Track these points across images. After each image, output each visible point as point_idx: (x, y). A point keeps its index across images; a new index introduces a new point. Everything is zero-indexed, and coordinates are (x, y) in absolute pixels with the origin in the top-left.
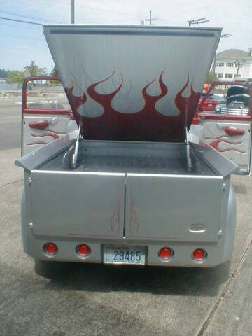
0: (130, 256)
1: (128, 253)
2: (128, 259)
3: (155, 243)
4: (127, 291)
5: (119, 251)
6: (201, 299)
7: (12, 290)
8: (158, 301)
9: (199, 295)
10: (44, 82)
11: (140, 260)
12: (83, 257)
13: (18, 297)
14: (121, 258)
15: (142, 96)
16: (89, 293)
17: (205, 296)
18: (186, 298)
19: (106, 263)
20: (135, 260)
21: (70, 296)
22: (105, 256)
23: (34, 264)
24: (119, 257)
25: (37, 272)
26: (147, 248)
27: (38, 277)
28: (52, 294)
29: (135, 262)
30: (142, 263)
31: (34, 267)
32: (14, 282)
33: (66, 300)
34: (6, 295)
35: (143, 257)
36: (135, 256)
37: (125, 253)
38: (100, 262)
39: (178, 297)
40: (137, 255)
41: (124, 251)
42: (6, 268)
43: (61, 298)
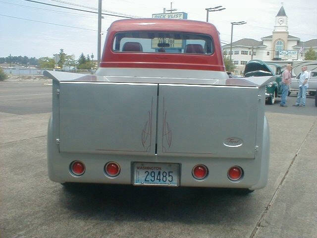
0: (162, 176)
1: (159, 174)
2: (160, 180)
3: (189, 159)
5: (150, 171)
8: (190, 229)
10: (72, 68)
11: (172, 182)
12: (110, 178)
13: (41, 225)
14: (153, 179)
18: (221, 227)
19: (135, 184)
20: (167, 181)
21: (97, 224)
22: (136, 176)
24: (149, 178)
26: (180, 165)
28: (78, 222)
29: (167, 184)
30: (175, 184)
33: (92, 227)
34: (29, 223)
36: (167, 176)
40: (169, 176)
41: (155, 171)
42: (29, 201)
43: (88, 226)
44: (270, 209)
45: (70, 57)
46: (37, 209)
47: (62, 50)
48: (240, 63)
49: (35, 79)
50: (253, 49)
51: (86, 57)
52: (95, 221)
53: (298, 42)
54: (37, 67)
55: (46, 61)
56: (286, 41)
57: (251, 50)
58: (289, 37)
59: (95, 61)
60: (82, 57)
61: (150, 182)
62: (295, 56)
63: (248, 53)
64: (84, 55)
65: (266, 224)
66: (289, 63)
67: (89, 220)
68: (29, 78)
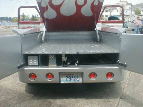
0: (74, 78)
1: (73, 77)
2: (73, 80)
4: (72, 98)
5: (68, 76)
6: (110, 100)
7: (13, 100)
8: (89, 102)
9: (109, 98)
11: (79, 80)
12: (49, 80)
13: (17, 104)
14: (70, 80)
15: (75, 5)
16: (53, 100)
17: (111, 98)
18: (103, 100)
19: (61, 82)
20: (77, 81)
21: (44, 102)
22: (61, 79)
23: (25, 89)
24: (68, 79)
25: (26, 92)
26: (83, 73)
27: (27, 94)
28: (35, 101)
29: (77, 82)
31: (25, 90)
32: (15, 97)
33: (41, 104)
34: (11, 103)
35: (81, 79)
36: (77, 78)
37: (71, 77)
38: (58, 83)
39: (99, 100)
40: (78, 78)
41: (71, 76)
42: (10, 91)
43: (39, 103)
44: (125, 89)
45: (27, 16)
46: (15, 95)
47: (23, 13)
48: (105, 16)
49: (12, 27)
50: (111, 9)
51: (35, 16)
52: (43, 100)
53: (131, 5)
54: (12, 22)
55: (16, 19)
56: (126, 5)
57: (110, 10)
58: (127, 3)
59: (39, 18)
60: (33, 16)
61: (69, 81)
62: (130, 12)
63: (109, 11)
64: (34, 15)
65: (124, 98)
66: (128, 15)
67: (40, 100)
68: (9, 27)
